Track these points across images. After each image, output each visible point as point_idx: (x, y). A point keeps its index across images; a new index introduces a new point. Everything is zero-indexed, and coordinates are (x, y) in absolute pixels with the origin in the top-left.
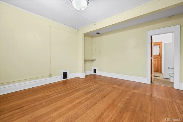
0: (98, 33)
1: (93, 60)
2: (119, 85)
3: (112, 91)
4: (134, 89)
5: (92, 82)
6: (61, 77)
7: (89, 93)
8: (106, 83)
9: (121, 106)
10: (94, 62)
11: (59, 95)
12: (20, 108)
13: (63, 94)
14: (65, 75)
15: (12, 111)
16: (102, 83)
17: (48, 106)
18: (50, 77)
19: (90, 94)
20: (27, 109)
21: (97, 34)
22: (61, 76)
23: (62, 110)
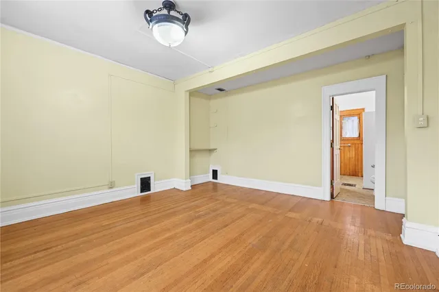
0: (220, 90)
1: (211, 151)
2: (263, 204)
3: (244, 216)
4: (291, 210)
5: (206, 199)
6: (136, 189)
7: (193, 220)
8: (236, 200)
9: (254, 243)
10: (214, 154)
11: (129, 225)
12: (44, 250)
13: (138, 222)
14: (145, 184)
15: (27, 255)
16: (229, 200)
17: (105, 246)
18: (111, 188)
19: (195, 223)
20: (60, 251)
21: (218, 91)
22: (136, 186)
23: (132, 251)
